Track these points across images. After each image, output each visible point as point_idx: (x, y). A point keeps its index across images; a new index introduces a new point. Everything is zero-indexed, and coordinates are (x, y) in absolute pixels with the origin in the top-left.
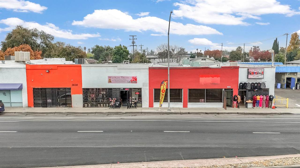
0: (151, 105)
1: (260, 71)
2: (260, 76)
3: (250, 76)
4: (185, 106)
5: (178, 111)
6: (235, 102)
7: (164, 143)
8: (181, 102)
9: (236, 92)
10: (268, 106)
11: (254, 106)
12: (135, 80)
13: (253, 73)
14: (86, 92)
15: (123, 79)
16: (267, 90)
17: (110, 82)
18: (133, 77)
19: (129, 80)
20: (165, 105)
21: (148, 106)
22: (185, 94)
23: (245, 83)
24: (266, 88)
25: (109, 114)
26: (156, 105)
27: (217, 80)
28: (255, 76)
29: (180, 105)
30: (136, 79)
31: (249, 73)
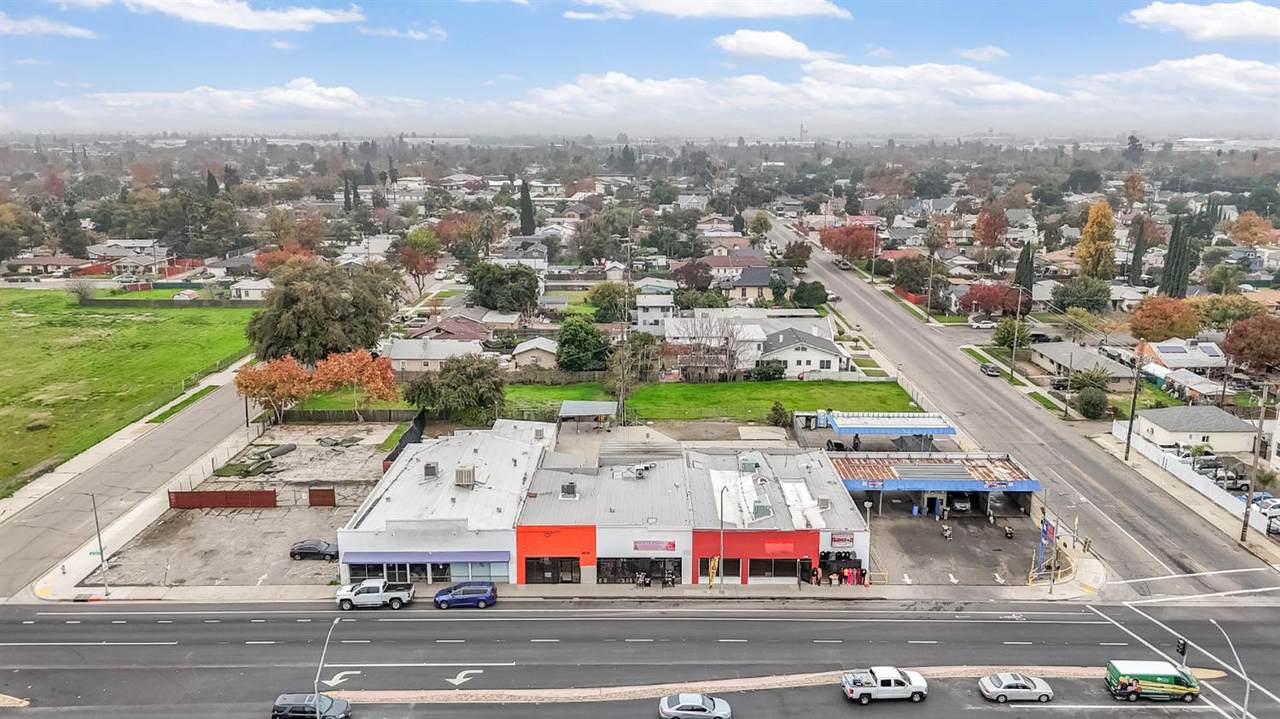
0: (695, 581)
1: (848, 538)
2: (849, 544)
3: (836, 544)
4: (744, 581)
5: (733, 594)
6: (814, 578)
7: (722, 659)
8: (738, 575)
9: (815, 564)
10: (860, 582)
11: (841, 582)
12: (672, 546)
13: (839, 540)
14: (601, 563)
15: (655, 545)
16: (860, 562)
17: (636, 548)
18: (670, 543)
19: (664, 546)
20: (717, 581)
21: (691, 582)
22: (744, 566)
23: (829, 553)
24: (858, 558)
25: (641, 601)
26: (703, 580)
27: (790, 547)
28: (842, 544)
29: (737, 580)
30: (674, 546)
31: (833, 540)
